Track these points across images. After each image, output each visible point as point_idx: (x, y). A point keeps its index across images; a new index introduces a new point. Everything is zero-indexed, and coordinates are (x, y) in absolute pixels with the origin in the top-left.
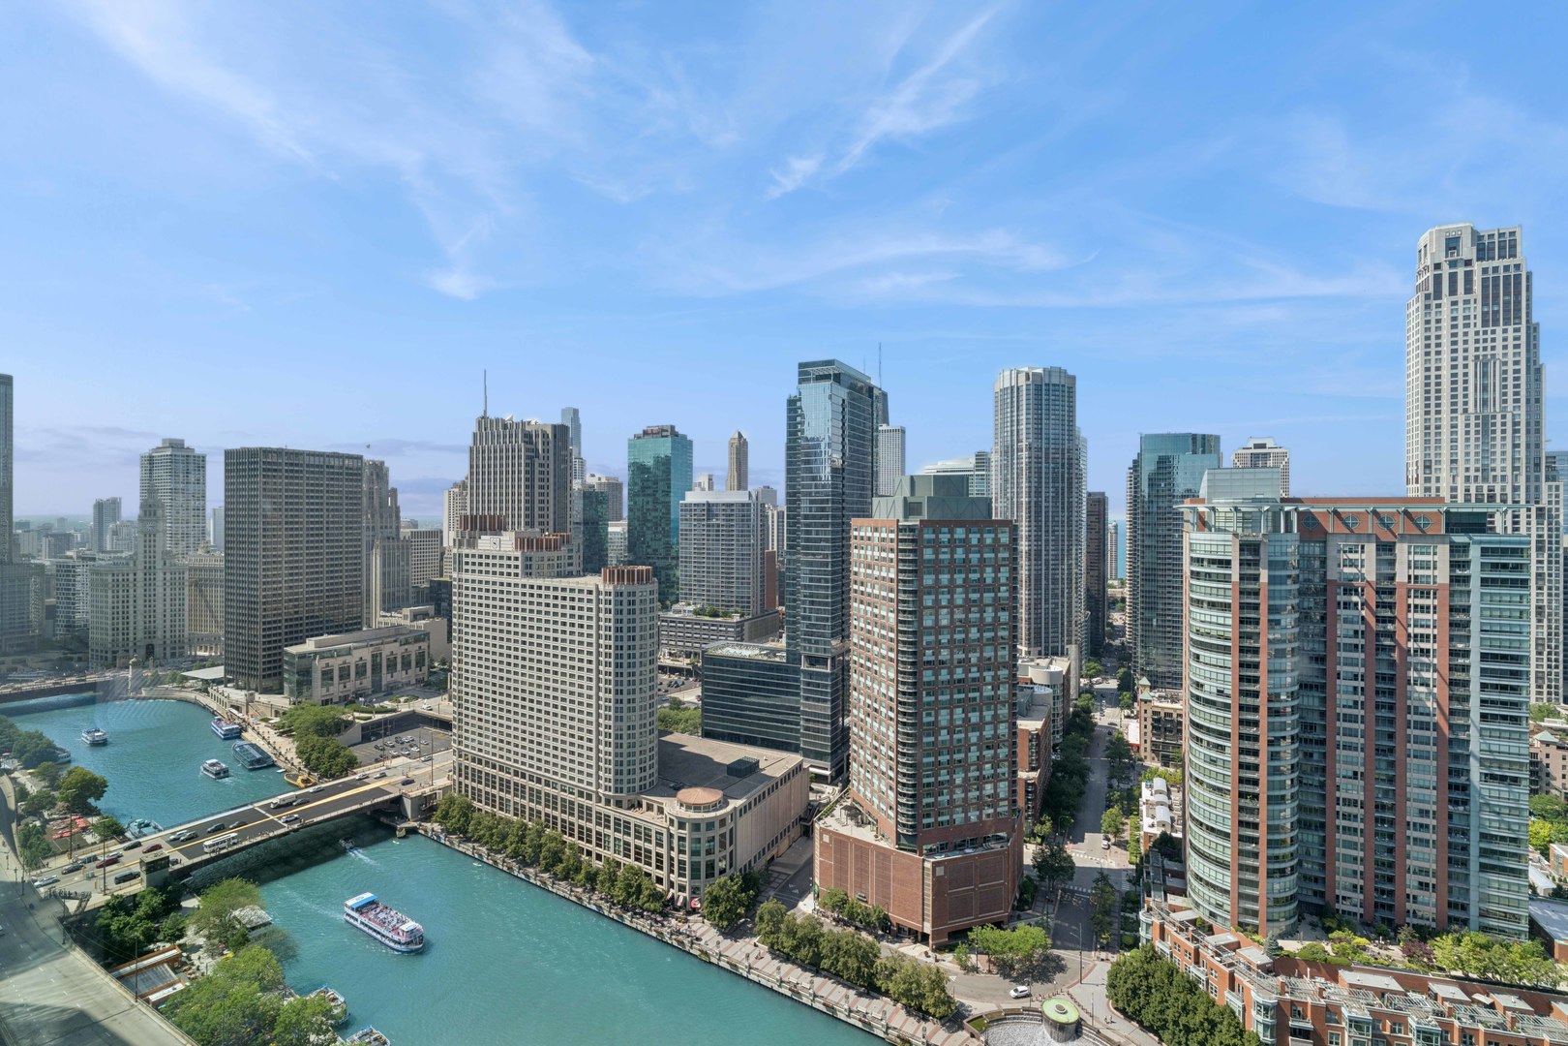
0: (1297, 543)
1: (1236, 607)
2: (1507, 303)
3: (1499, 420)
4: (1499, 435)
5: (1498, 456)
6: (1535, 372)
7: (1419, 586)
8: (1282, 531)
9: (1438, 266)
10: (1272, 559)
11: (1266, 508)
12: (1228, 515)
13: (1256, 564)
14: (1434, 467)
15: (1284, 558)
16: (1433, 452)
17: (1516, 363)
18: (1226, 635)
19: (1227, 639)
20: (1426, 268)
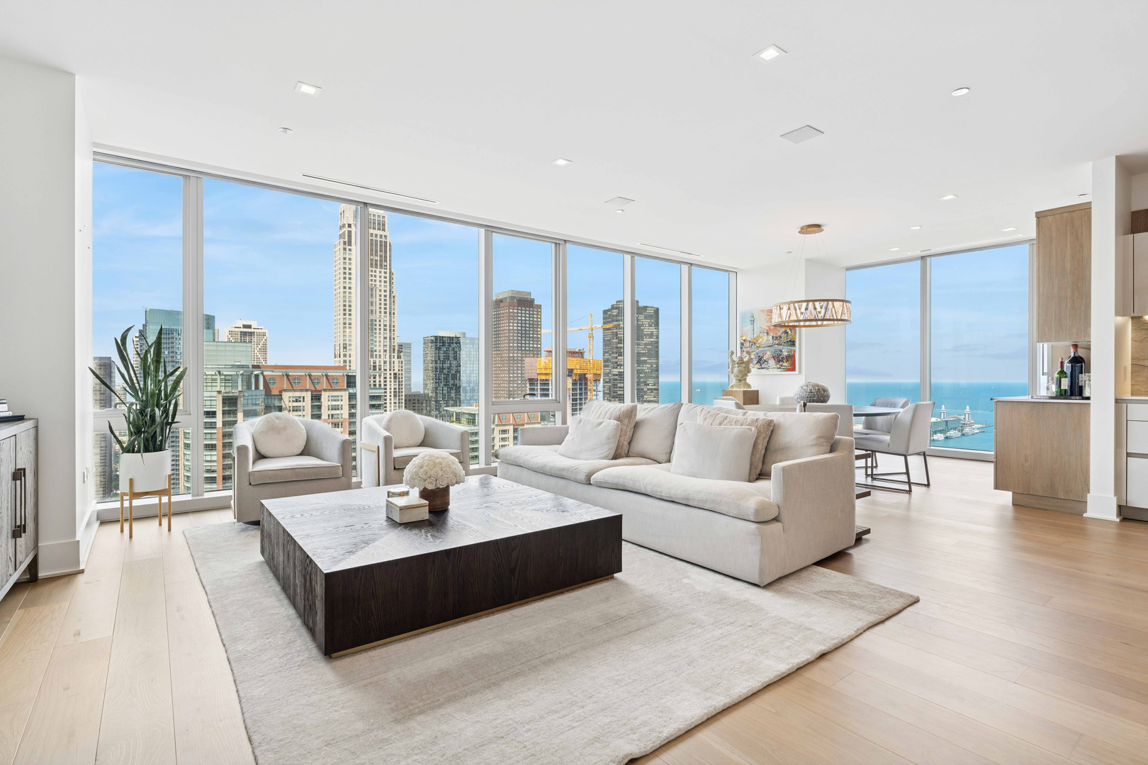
0: (263, 397)
1: (220, 446)
2: (381, 256)
3: (378, 323)
4: (378, 331)
5: (378, 344)
6: (392, 297)
7: (334, 420)
8: (253, 388)
9: (350, 226)
10: (246, 408)
11: (241, 372)
12: (214, 377)
13: (235, 413)
14: (348, 348)
15: (254, 408)
16: (347, 338)
17: (385, 291)
18: (213, 468)
19: (214, 471)
20: (344, 226)
